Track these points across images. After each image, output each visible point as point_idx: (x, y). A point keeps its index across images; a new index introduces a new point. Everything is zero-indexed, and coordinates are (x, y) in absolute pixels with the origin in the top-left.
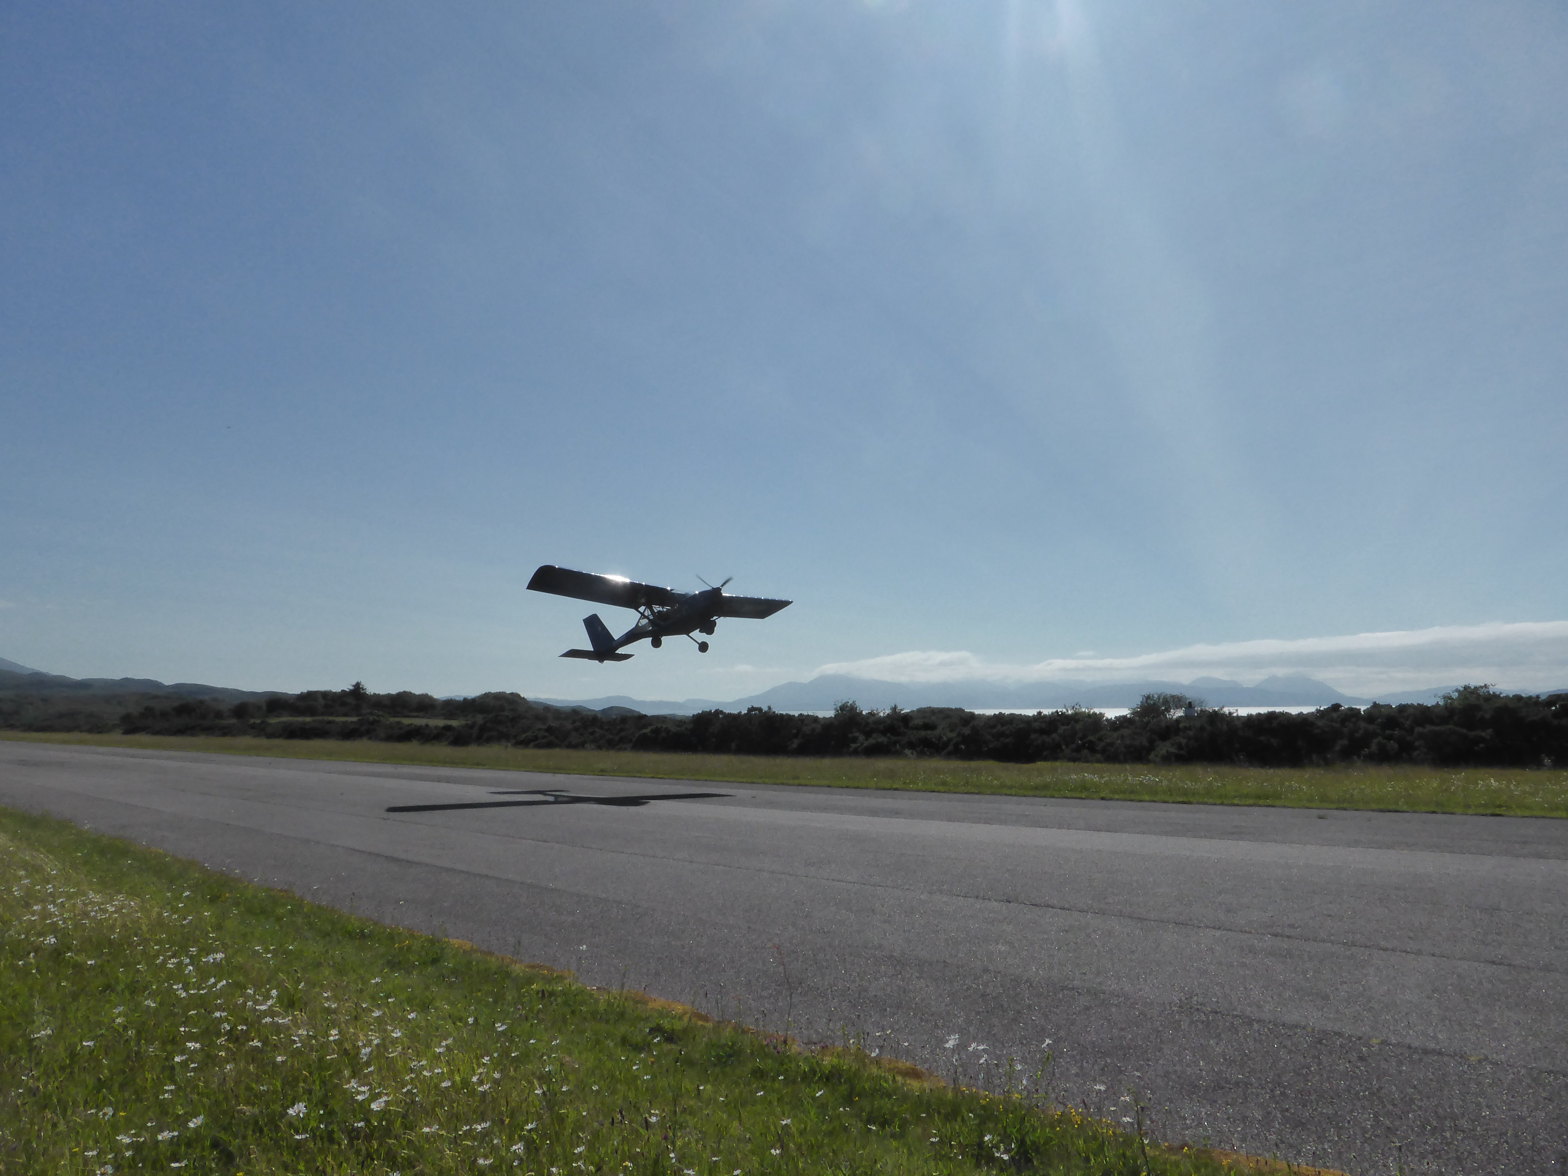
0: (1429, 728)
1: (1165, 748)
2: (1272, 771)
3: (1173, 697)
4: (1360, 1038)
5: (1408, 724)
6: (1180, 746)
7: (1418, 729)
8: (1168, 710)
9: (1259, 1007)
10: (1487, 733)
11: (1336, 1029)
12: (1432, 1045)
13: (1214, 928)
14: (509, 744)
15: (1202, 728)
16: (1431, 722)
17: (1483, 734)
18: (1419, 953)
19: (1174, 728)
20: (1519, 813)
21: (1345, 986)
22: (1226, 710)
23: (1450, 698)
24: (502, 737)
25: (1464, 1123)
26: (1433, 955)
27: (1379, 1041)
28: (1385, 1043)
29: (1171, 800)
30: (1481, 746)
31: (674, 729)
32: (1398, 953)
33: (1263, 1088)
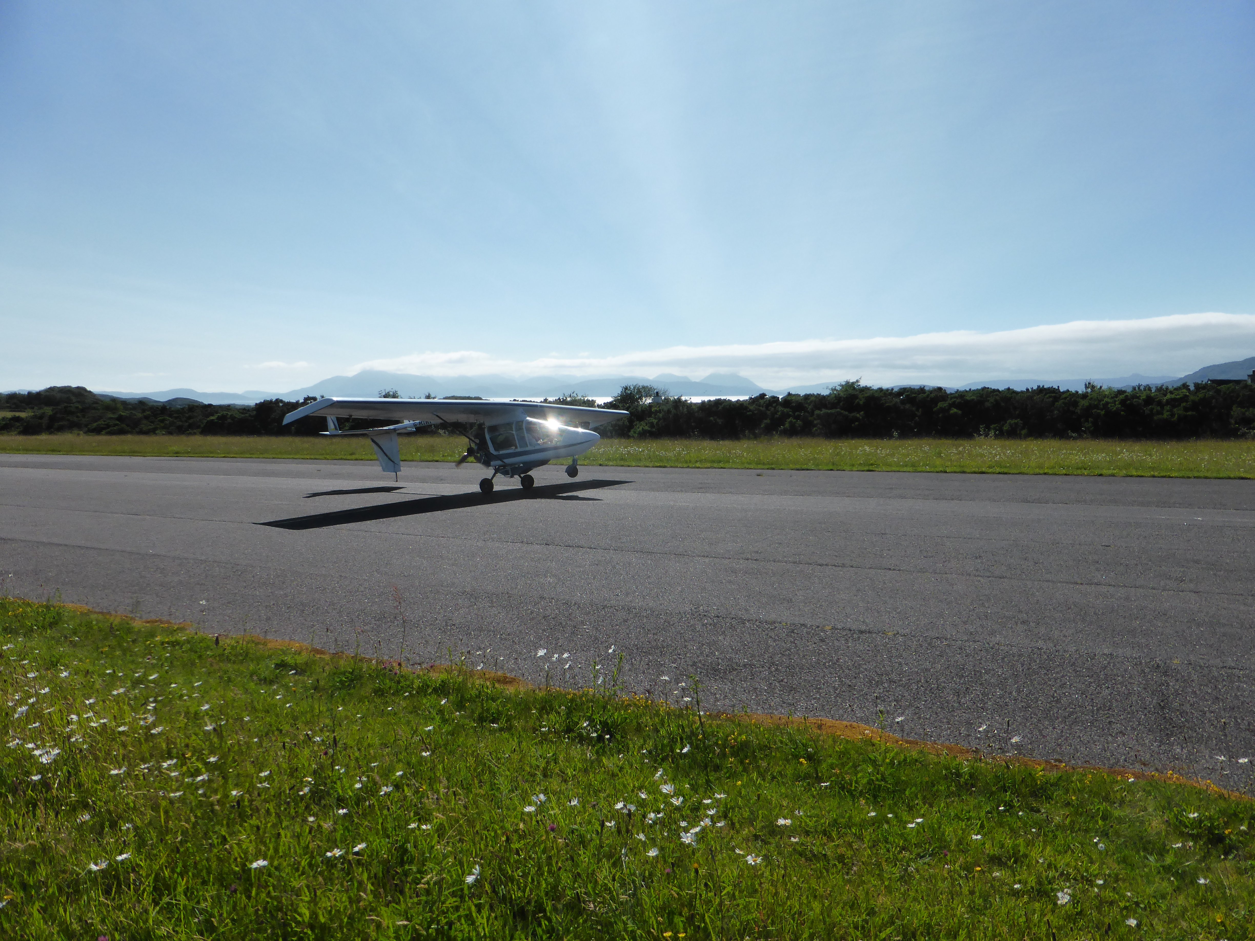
0: (824, 411)
1: (641, 426)
2: (721, 442)
3: (644, 387)
4: (818, 627)
5: (810, 408)
6: (652, 425)
7: (817, 412)
8: (641, 398)
9: (746, 610)
10: (860, 415)
11: (802, 622)
12: (863, 628)
13: (704, 556)
14: (81, 432)
15: (669, 411)
16: (826, 407)
17: (858, 415)
18: (843, 566)
19: (647, 411)
20: (884, 468)
21: (800, 592)
22: (683, 398)
23: (835, 389)
24: (72, 426)
25: (894, 676)
26: (852, 567)
27: (830, 627)
28: (834, 628)
29: (651, 465)
30: (857, 423)
31: (238, 416)
32: (830, 567)
33: (763, 667)
